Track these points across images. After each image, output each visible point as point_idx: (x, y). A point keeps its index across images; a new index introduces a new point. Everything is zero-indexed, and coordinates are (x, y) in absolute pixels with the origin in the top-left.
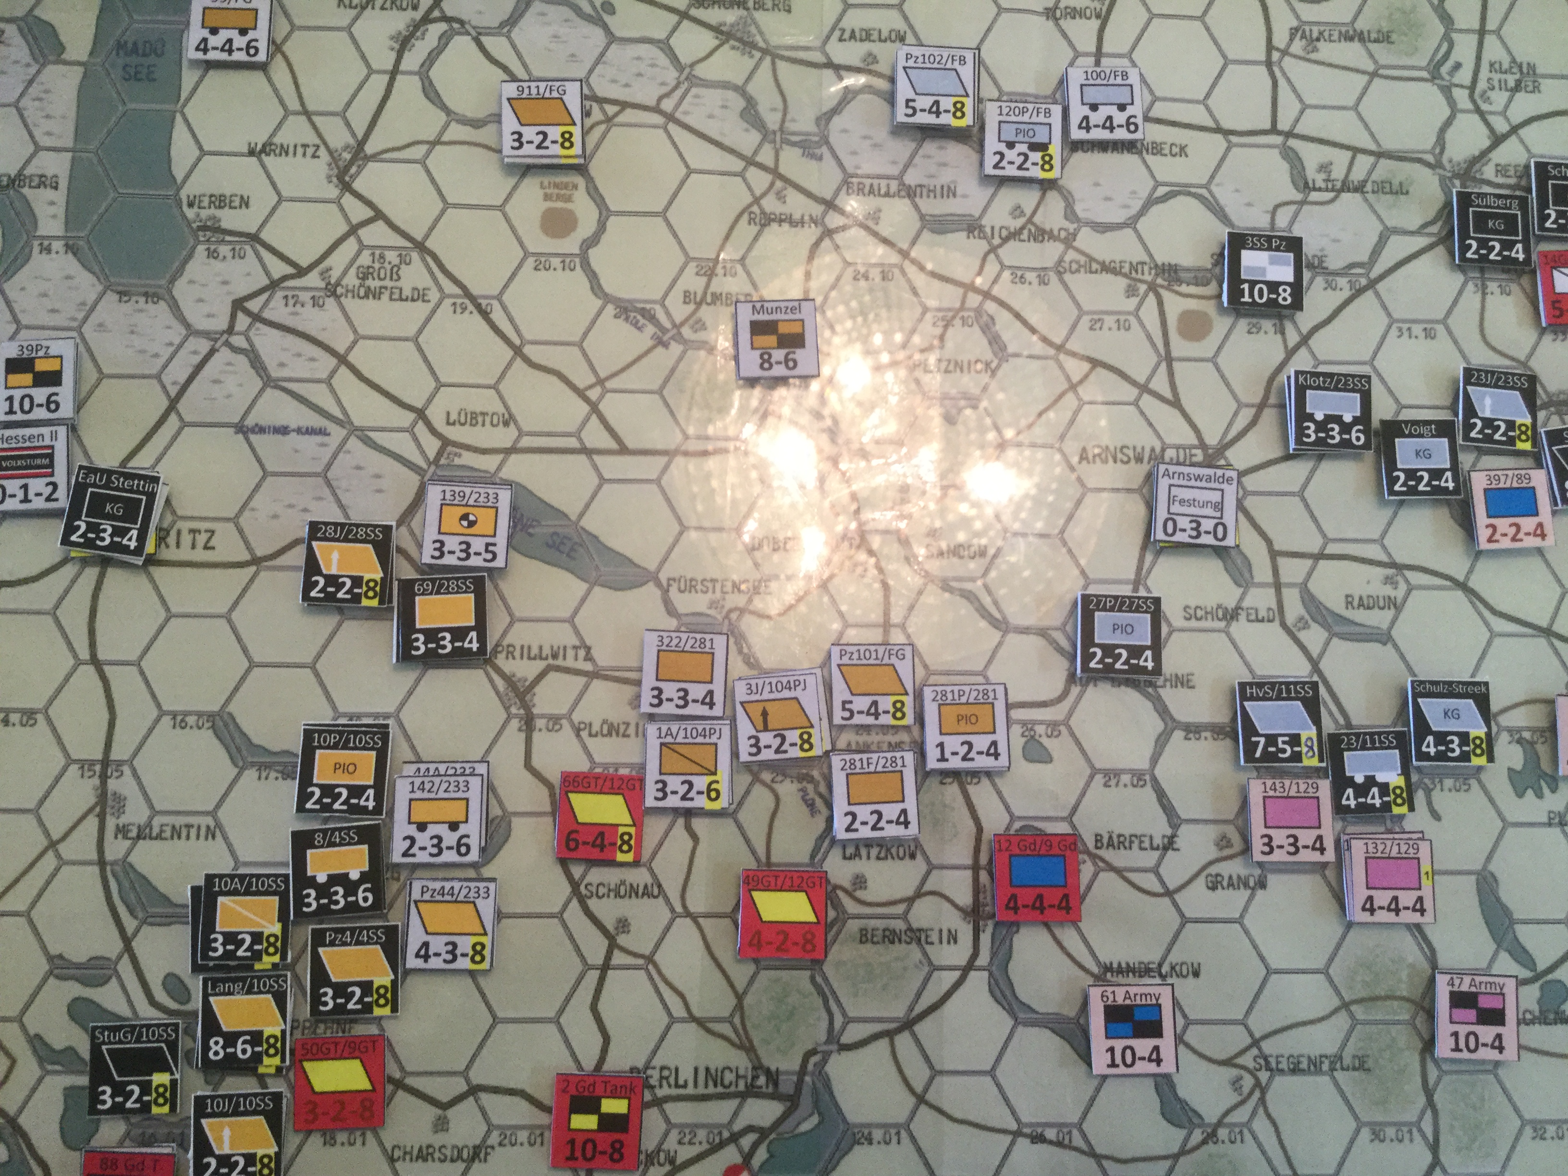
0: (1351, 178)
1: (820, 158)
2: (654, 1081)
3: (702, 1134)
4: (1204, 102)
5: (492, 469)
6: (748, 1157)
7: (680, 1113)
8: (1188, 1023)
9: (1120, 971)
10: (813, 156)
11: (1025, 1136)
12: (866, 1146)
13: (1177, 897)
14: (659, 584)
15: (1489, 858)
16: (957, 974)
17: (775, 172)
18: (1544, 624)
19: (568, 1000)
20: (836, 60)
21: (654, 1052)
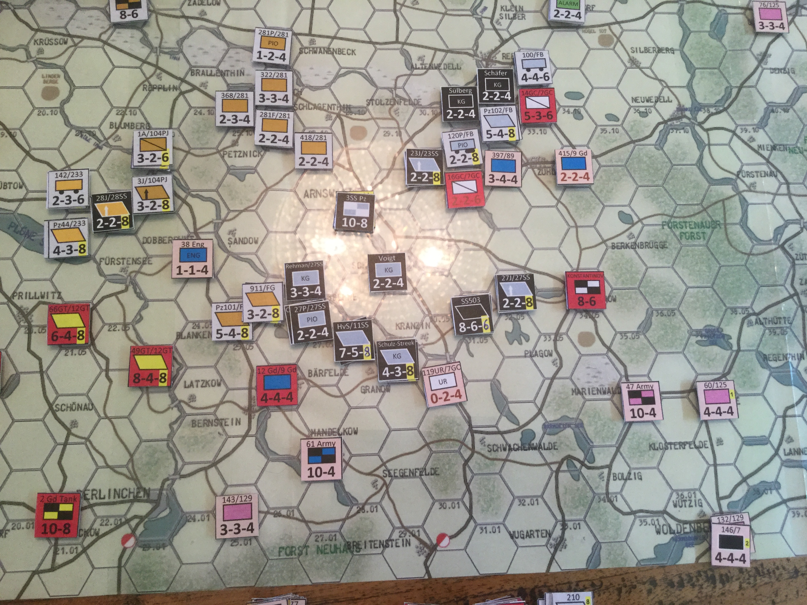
0: (434, 63)
1: (179, 59)
2: (89, 496)
3: (112, 520)
4: (364, 29)
5: (14, 209)
6: (134, 531)
7: (100, 511)
8: (352, 456)
9: (319, 433)
10: (175, 58)
11: (271, 514)
12: (192, 523)
13: (347, 397)
14: (95, 261)
15: (496, 374)
16: (240, 439)
17: (157, 66)
18: (523, 264)
19: (47, 460)
20: (187, 14)
21: (89, 483)
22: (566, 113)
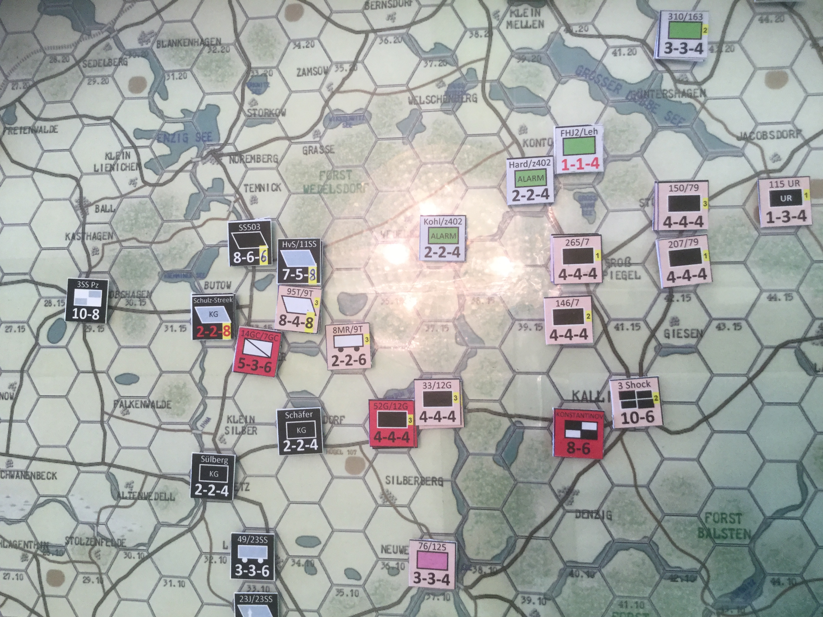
0: (144, 490)
4: (66, 447)
22: (296, 565)
